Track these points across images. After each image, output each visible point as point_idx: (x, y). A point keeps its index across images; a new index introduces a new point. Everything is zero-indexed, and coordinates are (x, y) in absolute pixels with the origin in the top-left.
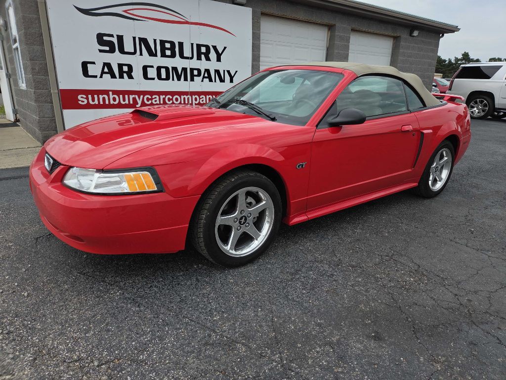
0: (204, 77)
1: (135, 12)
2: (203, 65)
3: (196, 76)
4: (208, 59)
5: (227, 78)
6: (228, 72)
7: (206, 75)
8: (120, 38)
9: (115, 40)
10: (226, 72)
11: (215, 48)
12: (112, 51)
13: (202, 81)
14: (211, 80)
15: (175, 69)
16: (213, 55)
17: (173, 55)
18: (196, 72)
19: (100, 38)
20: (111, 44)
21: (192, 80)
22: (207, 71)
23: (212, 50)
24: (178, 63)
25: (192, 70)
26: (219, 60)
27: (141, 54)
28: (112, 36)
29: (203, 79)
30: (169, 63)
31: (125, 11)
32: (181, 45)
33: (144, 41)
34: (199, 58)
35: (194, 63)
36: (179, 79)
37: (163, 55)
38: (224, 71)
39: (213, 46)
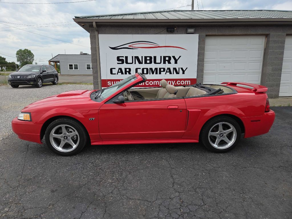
0: (167, 72)
1: (134, 46)
2: (167, 66)
3: (162, 71)
4: (169, 63)
5: (181, 71)
6: (182, 69)
7: (168, 71)
8: (126, 58)
9: (124, 59)
10: (180, 69)
11: (174, 57)
12: (123, 63)
13: (166, 74)
14: (171, 73)
15: (151, 69)
16: (172, 61)
17: (151, 63)
18: (162, 70)
19: (118, 58)
20: (122, 60)
21: (160, 73)
22: (169, 69)
23: (172, 58)
24: (153, 66)
25: (160, 69)
26: (176, 62)
27: (135, 63)
28: (123, 57)
29: (166, 72)
30: (148, 66)
31: (129, 46)
32: (155, 57)
33: (137, 58)
34: (164, 63)
35: (162, 66)
36: (153, 73)
37: (146, 63)
38: (179, 68)
39: (173, 56)
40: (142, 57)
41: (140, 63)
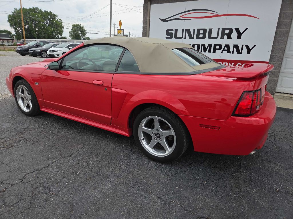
0: (224, 50)
1: (186, 16)
2: (225, 41)
3: (218, 49)
4: (229, 37)
5: (245, 50)
6: (247, 46)
7: (226, 48)
8: (176, 31)
9: (173, 32)
10: (244, 47)
11: (237, 30)
12: (171, 38)
13: (222, 52)
14: (229, 52)
15: (203, 45)
16: (234, 34)
17: (204, 37)
18: (218, 47)
19: (167, 33)
20: (171, 34)
21: (214, 52)
22: (228, 46)
23: (234, 31)
24: (207, 42)
25: (215, 46)
26: (239, 37)
27: (185, 38)
28: (173, 30)
29: (223, 51)
30: (200, 42)
31: (181, 17)
32: (210, 30)
33: (188, 31)
34: (222, 37)
35: (219, 41)
36: (205, 51)
37: (198, 37)
38: (243, 46)
39: (235, 29)
40: (194, 30)
41: (191, 37)
